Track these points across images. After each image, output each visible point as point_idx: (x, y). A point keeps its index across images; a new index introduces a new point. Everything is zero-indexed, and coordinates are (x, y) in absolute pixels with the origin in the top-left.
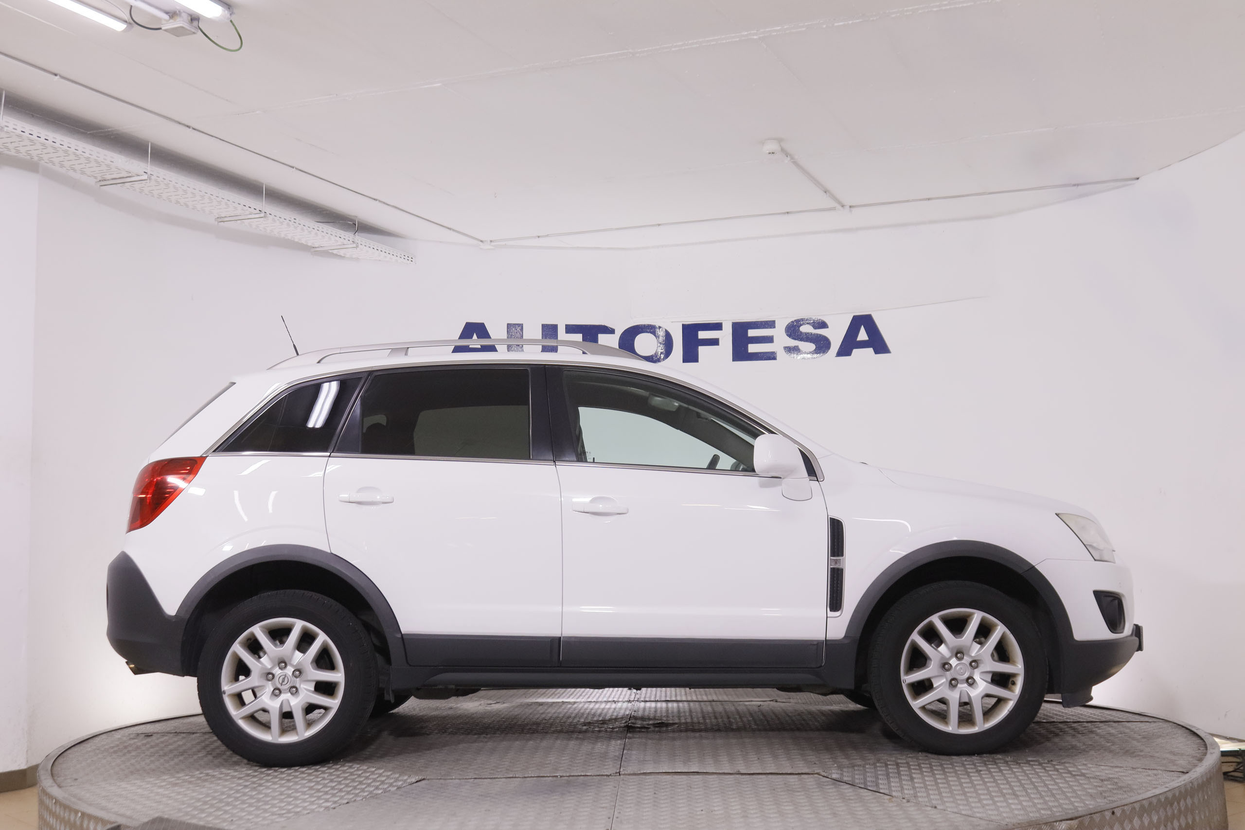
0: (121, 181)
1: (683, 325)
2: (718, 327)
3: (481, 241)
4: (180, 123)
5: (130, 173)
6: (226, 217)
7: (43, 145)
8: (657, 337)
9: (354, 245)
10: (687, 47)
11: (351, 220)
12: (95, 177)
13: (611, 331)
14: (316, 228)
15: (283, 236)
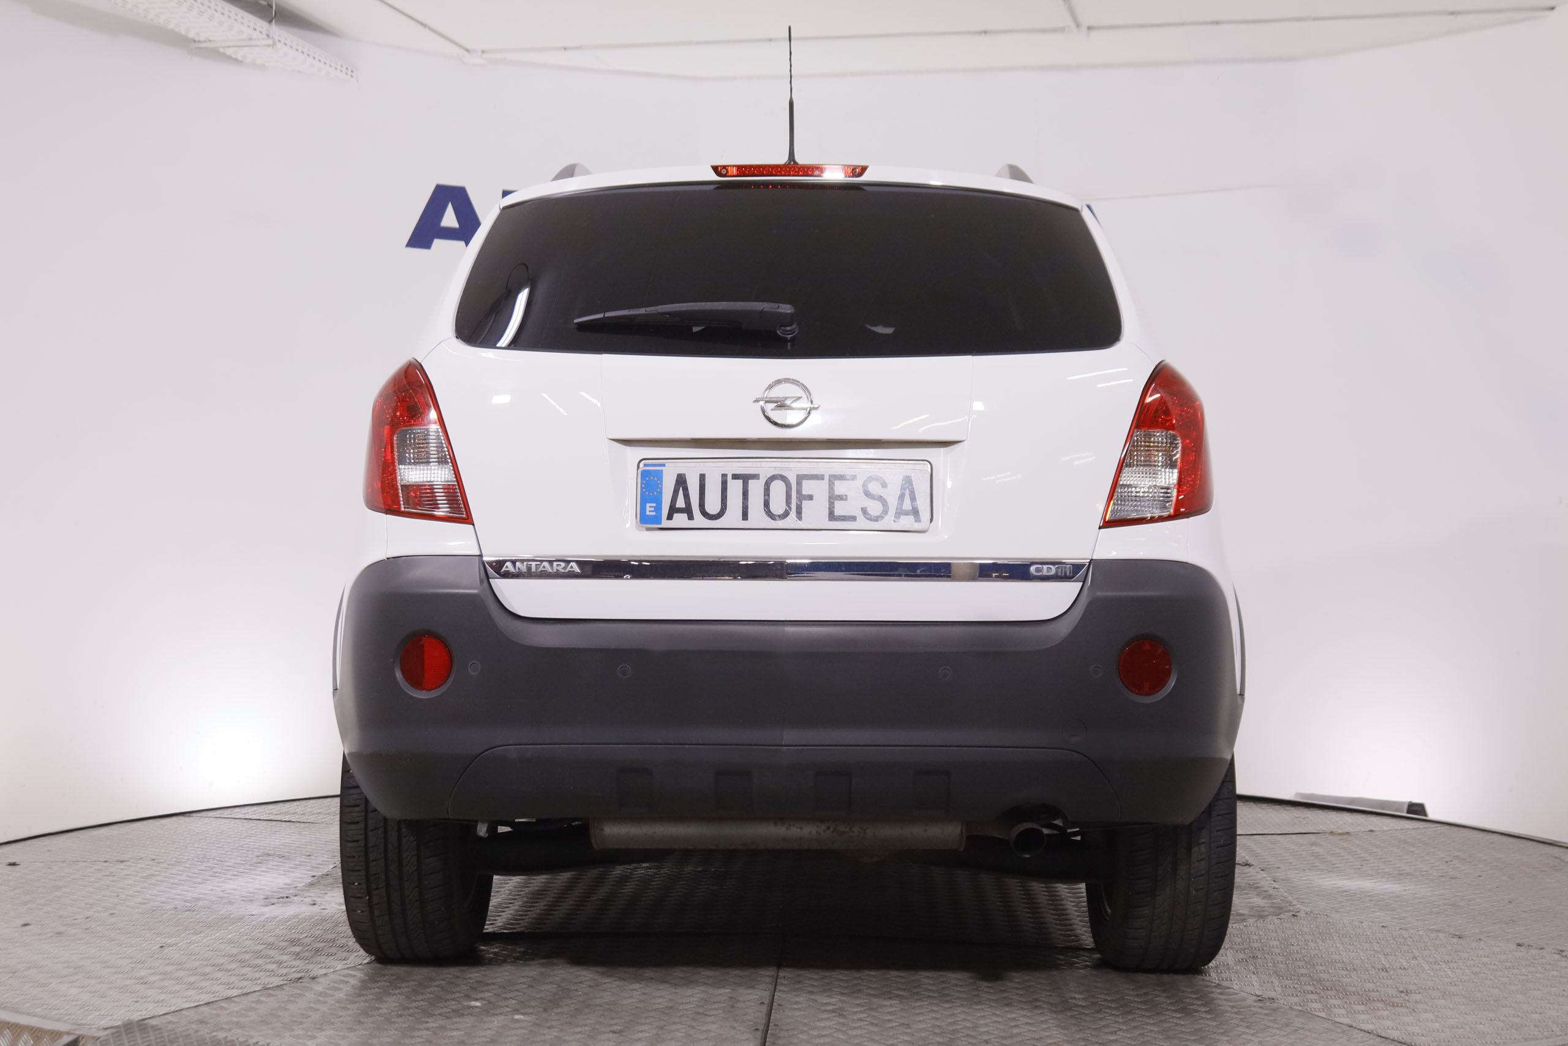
3: (468, 51)
9: (270, 42)
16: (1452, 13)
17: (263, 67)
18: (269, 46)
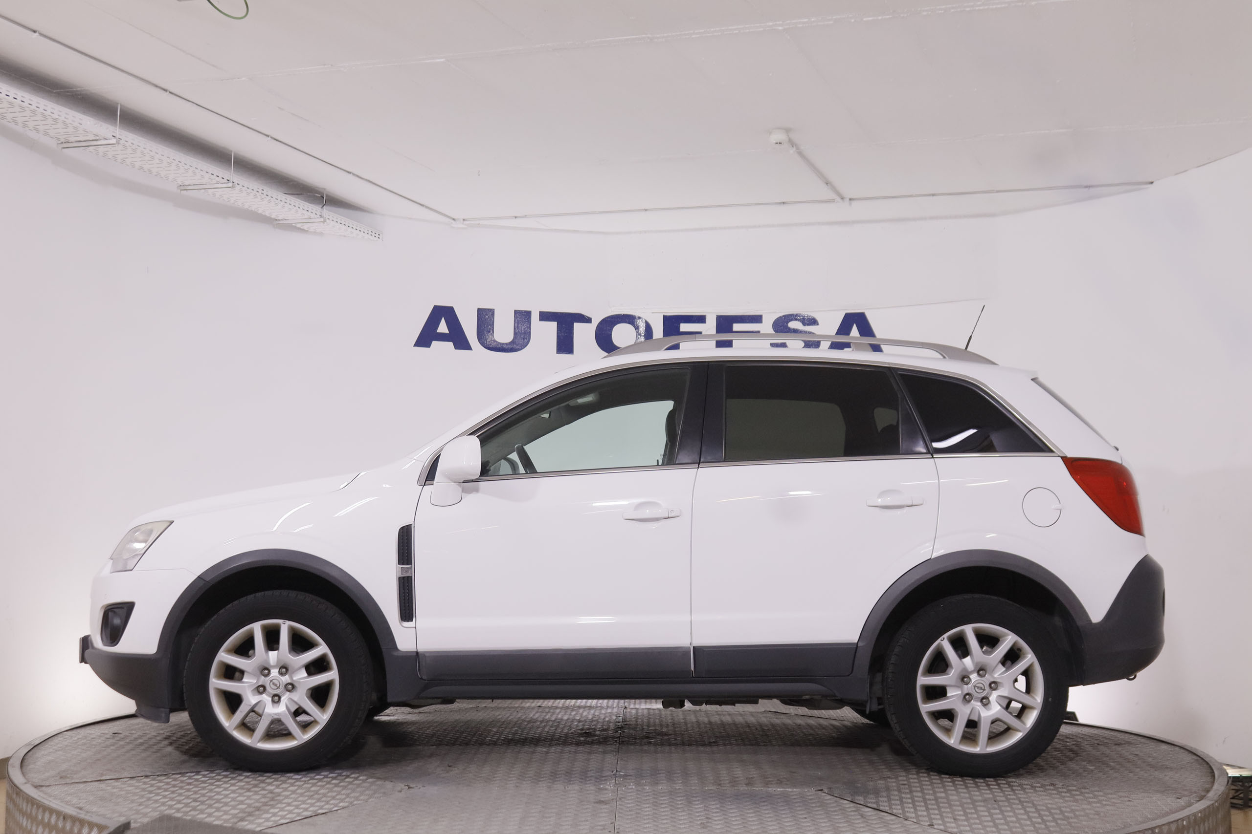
0: (85, 144)
1: (665, 317)
2: (701, 319)
3: (454, 219)
4: (156, 86)
5: (98, 136)
6: (189, 185)
7: (10, 103)
8: (637, 328)
9: (322, 220)
10: (708, 35)
11: (319, 193)
12: (58, 139)
13: (588, 320)
14: (284, 200)
15: (246, 206)
16: (1086, 187)
17: (321, 234)
18: (322, 222)
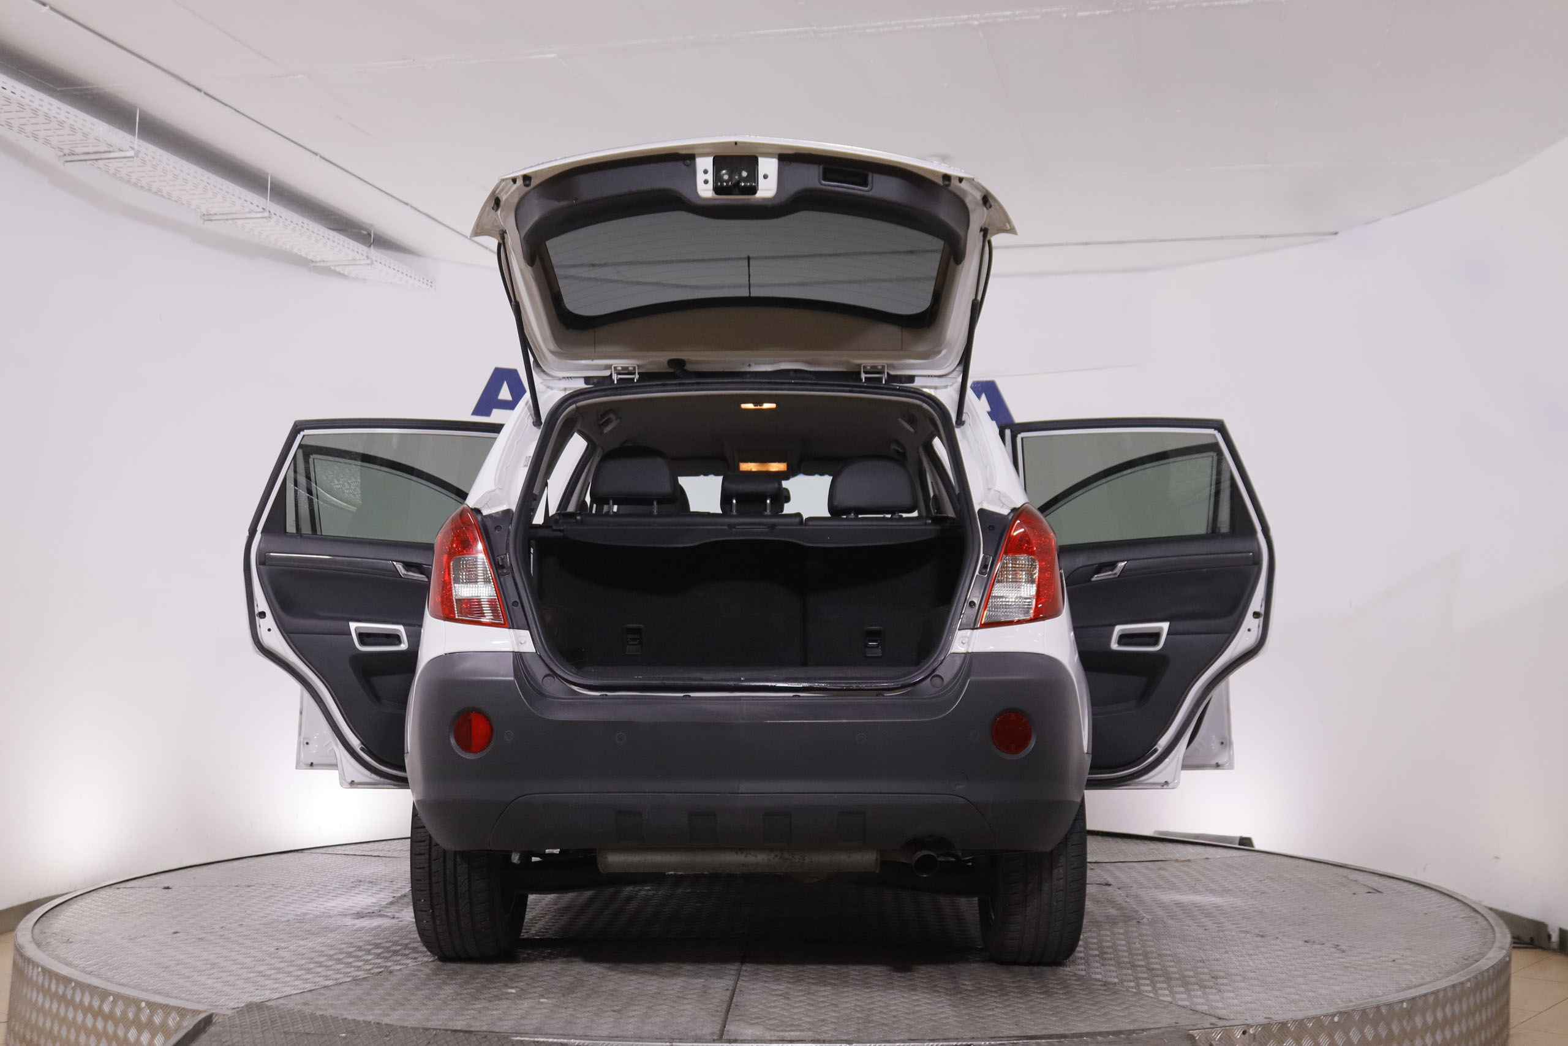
0: (94, 157)
4: (189, 84)
6: (216, 214)
9: (369, 261)
12: (61, 150)
17: (364, 280)
18: (368, 264)
